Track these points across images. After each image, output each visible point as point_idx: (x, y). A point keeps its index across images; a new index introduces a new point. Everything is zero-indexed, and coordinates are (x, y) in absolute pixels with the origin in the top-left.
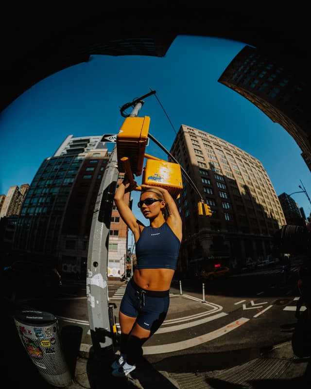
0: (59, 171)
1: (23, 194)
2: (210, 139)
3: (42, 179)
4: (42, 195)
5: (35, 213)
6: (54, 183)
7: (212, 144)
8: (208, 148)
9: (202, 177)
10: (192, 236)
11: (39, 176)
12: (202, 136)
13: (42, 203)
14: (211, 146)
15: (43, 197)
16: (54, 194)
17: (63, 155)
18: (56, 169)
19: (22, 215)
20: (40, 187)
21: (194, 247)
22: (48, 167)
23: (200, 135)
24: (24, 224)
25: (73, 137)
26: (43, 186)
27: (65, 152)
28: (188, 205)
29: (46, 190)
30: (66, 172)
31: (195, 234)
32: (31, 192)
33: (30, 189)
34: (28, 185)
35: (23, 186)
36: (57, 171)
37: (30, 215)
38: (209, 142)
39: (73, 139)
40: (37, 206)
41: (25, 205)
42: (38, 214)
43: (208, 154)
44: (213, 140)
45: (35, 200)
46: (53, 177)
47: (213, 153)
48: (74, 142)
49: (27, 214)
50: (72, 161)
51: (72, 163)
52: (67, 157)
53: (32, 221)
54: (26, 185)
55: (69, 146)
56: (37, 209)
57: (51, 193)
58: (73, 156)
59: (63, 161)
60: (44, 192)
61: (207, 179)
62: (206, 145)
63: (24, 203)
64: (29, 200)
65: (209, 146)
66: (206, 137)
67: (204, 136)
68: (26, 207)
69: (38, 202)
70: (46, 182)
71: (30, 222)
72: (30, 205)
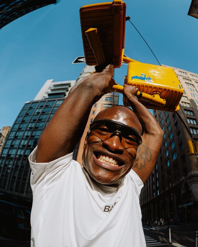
0: (41, 115)
1: (5, 136)
2: (191, 77)
3: (23, 122)
4: (24, 137)
5: (16, 155)
6: (36, 126)
7: (193, 82)
8: (191, 86)
9: (188, 118)
10: (180, 180)
11: (21, 119)
12: (183, 74)
13: (24, 146)
14: (193, 85)
15: (25, 139)
16: (36, 137)
17: (45, 99)
18: (38, 113)
19: (3, 155)
20: (22, 129)
21: (183, 192)
22: (29, 111)
23: (180, 74)
24: (5, 165)
25: (53, 81)
26: (24, 129)
27: (47, 96)
28: (175, 147)
29: (28, 133)
30: (48, 116)
31: (183, 178)
32: (13, 135)
33: (11, 131)
34: (10, 127)
35: (4, 128)
36: (40, 114)
37: (12, 156)
38: (190, 80)
39: (54, 83)
40: (19, 148)
41: (6, 146)
42: (20, 156)
43: (191, 93)
44: (194, 78)
45: (17, 142)
46: (35, 120)
47: (195, 91)
48: (55, 86)
49: (9, 155)
50: (54, 106)
51: (55, 107)
52: (49, 101)
53: (14, 163)
54: (8, 127)
55: (50, 91)
56: (19, 151)
57: (34, 136)
58: (55, 100)
59: (44, 106)
60: (26, 135)
61: (193, 119)
62: (188, 83)
63: (5, 144)
64: (10, 141)
65: (190, 84)
66: (187, 76)
67: (185, 75)
68: (7, 148)
69: (20, 145)
70: (28, 125)
71: (11, 163)
72: (12, 147)
